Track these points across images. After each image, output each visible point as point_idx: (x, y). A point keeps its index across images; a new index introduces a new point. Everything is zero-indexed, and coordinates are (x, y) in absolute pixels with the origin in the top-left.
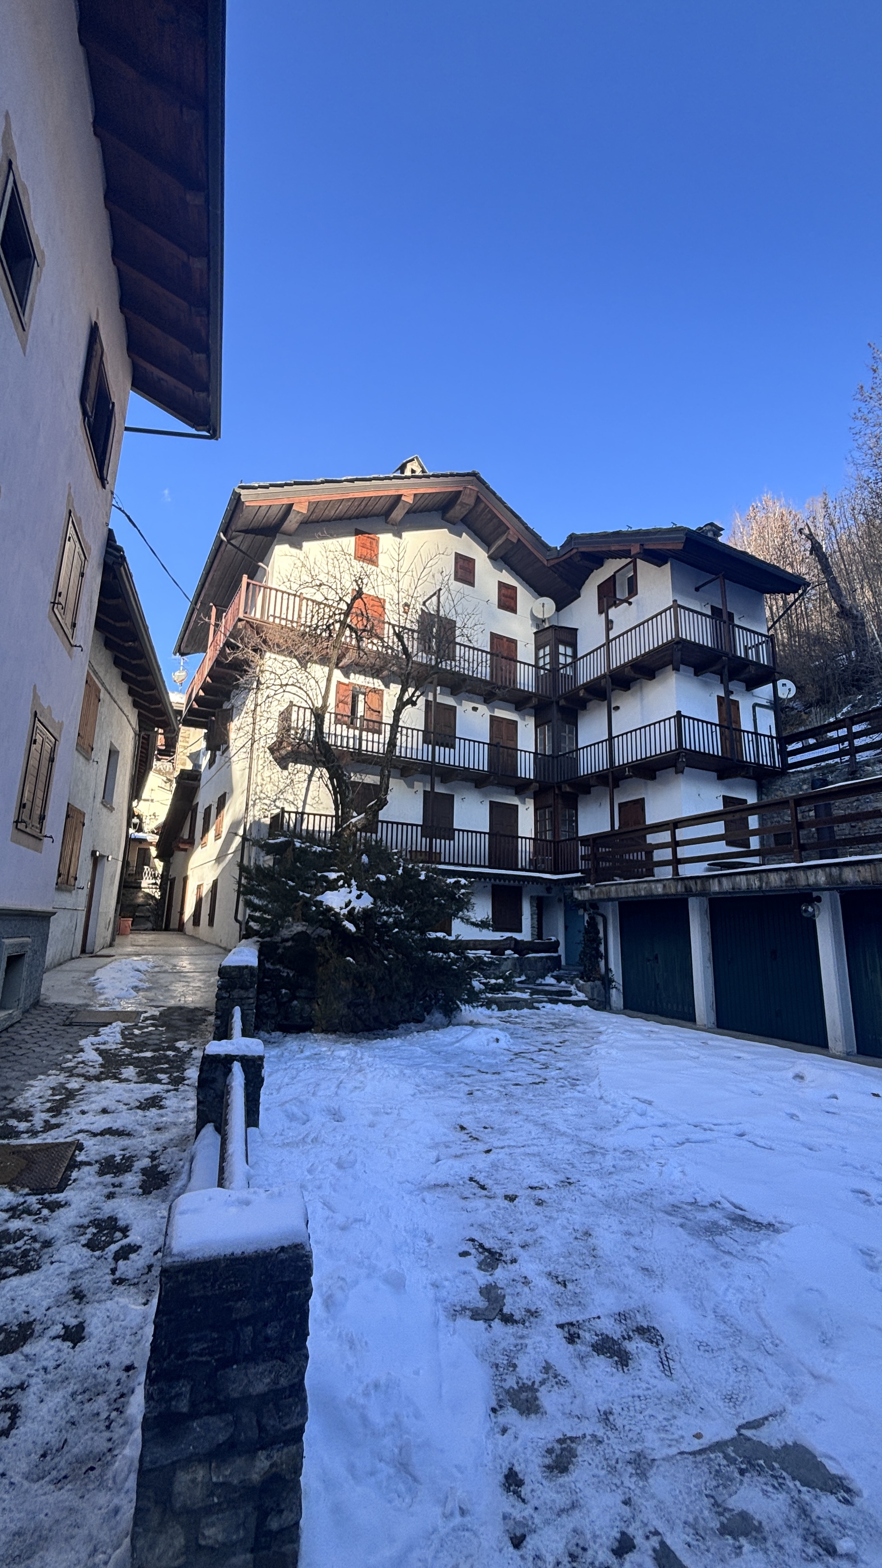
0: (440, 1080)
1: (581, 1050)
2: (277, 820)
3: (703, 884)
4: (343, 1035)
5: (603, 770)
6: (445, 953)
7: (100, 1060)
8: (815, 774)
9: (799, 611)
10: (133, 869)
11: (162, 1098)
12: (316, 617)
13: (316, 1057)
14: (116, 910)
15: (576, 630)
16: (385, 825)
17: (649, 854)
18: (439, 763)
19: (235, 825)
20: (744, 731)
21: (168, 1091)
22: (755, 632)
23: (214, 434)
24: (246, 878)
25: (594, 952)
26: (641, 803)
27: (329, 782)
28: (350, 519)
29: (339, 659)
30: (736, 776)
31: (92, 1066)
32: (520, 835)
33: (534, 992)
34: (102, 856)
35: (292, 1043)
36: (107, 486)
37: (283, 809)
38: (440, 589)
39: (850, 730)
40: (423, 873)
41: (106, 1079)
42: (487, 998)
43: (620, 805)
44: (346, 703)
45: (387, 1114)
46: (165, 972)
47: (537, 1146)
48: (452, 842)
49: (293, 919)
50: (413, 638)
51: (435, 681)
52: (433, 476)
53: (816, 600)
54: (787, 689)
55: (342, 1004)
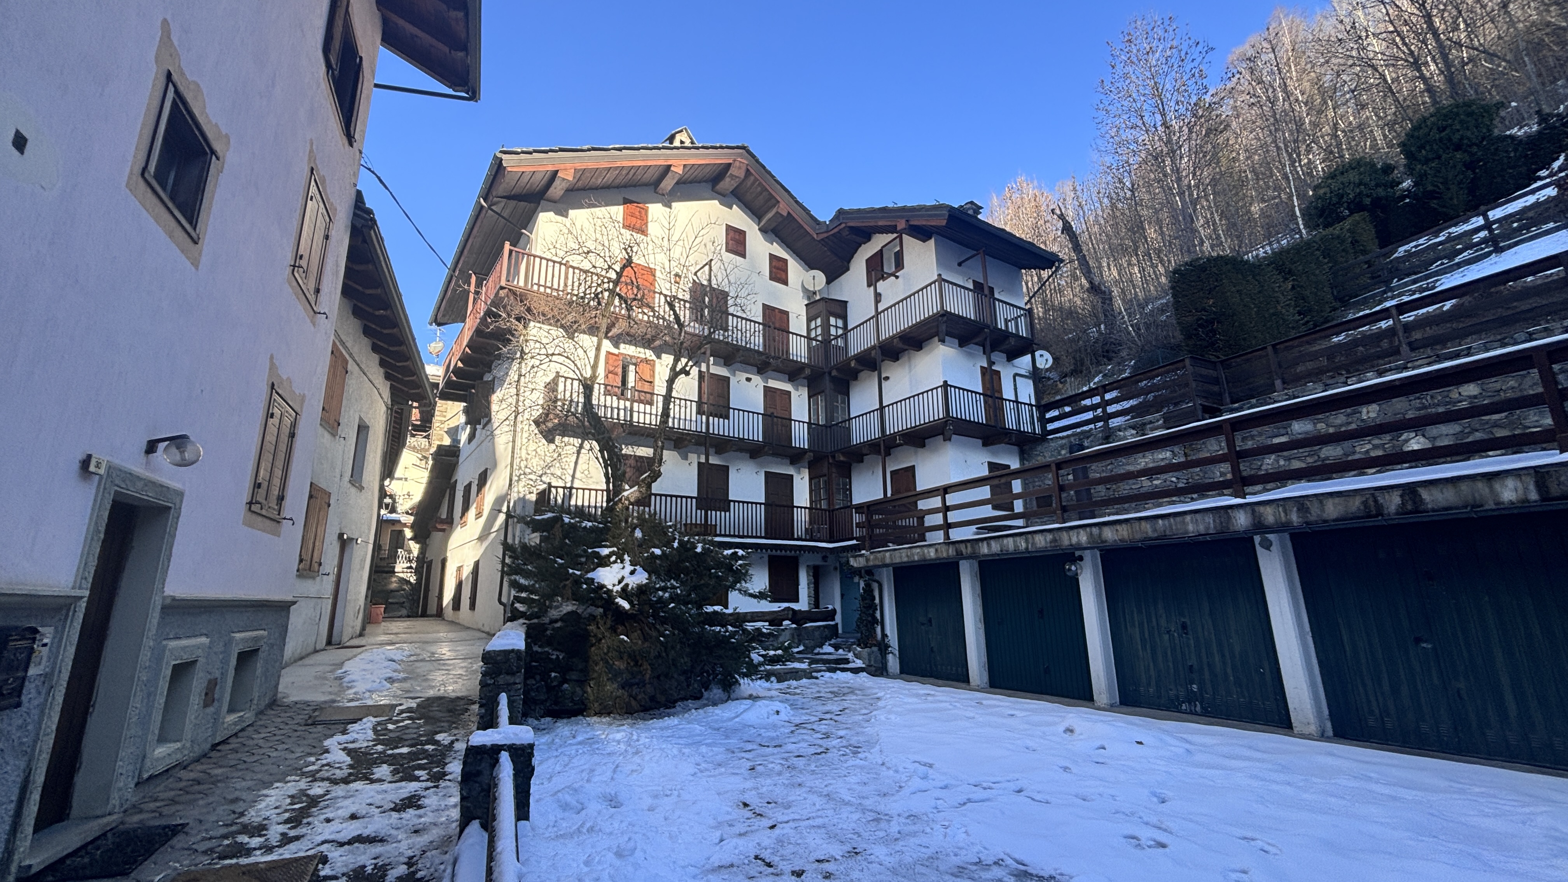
0: (719, 758)
1: (861, 718)
2: (544, 496)
3: (972, 547)
4: (618, 717)
5: (875, 439)
6: (723, 626)
7: (348, 760)
8: (1072, 439)
9: (1052, 287)
10: (385, 553)
11: (420, 797)
12: (583, 284)
13: (591, 741)
14: (366, 596)
15: (846, 302)
16: (658, 498)
17: (921, 519)
18: (713, 434)
19: (500, 500)
20: (1006, 400)
21: (427, 789)
22: (1016, 307)
23: (474, 95)
24: (510, 557)
25: (870, 619)
26: (911, 470)
27: (599, 455)
28: (618, 187)
29: (609, 329)
30: (1000, 443)
31: (338, 768)
32: (795, 504)
33: (813, 662)
34: (350, 539)
35: (564, 728)
36: (355, 144)
37: (549, 484)
38: (711, 260)
39: (1102, 398)
40: (700, 545)
41: (355, 781)
42: (765, 670)
43: (892, 472)
44: (616, 374)
45: (667, 796)
46: (423, 660)
47: (822, 817)
48: (727, 514)
49: (563, 599)
50: (685, 307)
51: (708, 352)
52: (703, 147)
53: (1067, 277)
54: (1044, 360)
55: (615, 686)
